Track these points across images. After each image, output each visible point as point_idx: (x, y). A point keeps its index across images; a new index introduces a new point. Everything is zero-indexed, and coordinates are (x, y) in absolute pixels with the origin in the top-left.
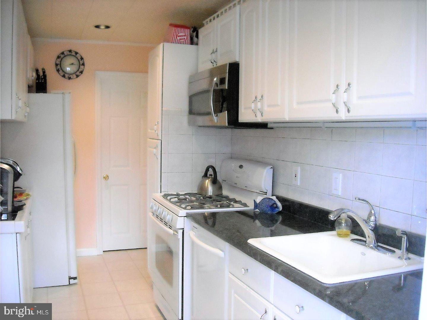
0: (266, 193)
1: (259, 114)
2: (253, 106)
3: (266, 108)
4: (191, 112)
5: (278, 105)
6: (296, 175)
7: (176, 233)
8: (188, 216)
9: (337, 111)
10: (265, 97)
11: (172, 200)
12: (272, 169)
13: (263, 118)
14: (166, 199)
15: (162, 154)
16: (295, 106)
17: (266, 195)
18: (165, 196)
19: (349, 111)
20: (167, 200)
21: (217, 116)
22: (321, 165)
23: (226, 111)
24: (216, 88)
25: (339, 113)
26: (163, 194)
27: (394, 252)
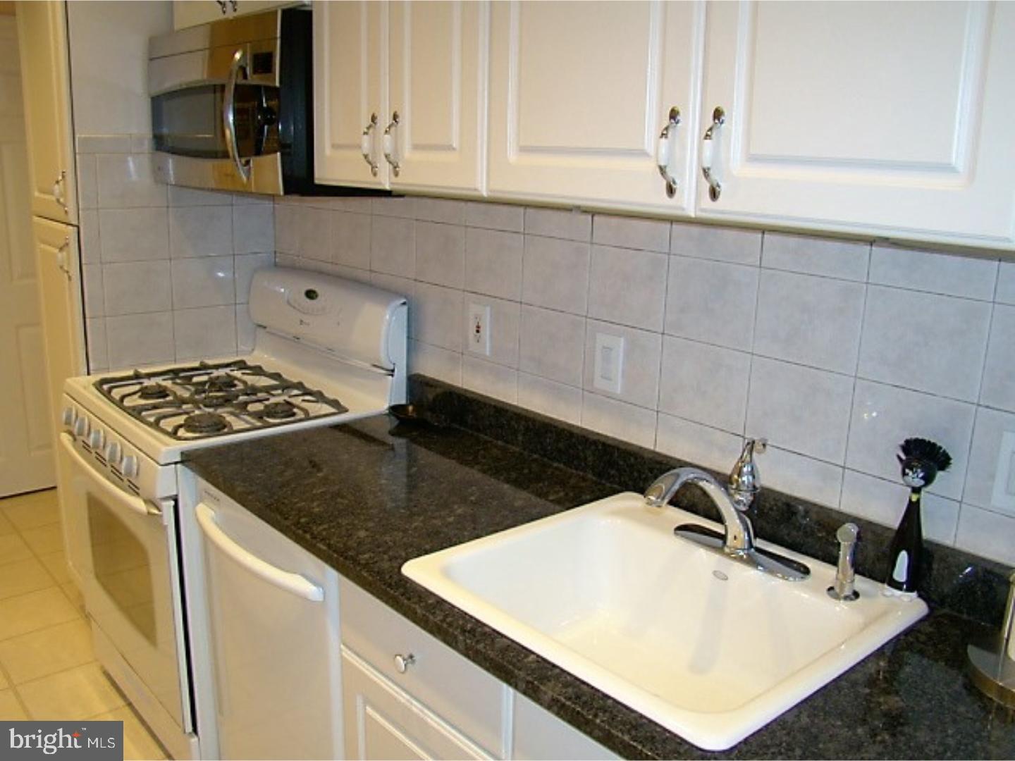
0: (393, 371)
1: (384, 168)
2: (366, 142)
3: (407, 153)
4: (160, 143)
5: (450, 148)
6: (478, 327)
7: (156, 511)
8: (187, 459)
9: (671, 191)
10: (405, 120)
11: (127, 402)
12: (405, 308)
13: (398, 180)
14: (107, 394)
15: (84, 268)
16: (512, 156)
17: (392, 375)
18: (105, 386)
19: (714, 194)
20: (112, 400)
21: (248, 163)
22: (559, 308)
23: (279, 154)
24: (241, 81)
25: (677, 195)
26: (96, 378)
27: (806, 571)
